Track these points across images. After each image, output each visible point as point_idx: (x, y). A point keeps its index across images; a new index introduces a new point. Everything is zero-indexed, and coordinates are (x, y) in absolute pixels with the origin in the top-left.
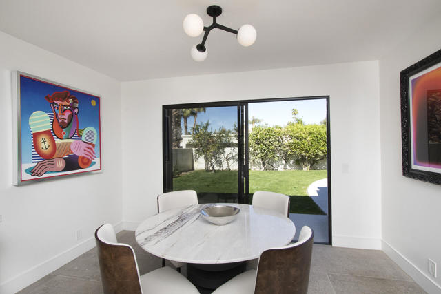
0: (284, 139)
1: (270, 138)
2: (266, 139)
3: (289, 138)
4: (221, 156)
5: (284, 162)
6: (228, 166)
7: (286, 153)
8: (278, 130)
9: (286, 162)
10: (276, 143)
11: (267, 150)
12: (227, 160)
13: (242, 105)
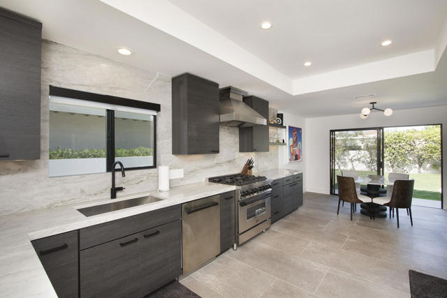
0: (417, 142)
1: (400, 142)
2: (395, 143)
3: (424, 142)
4: (346, 158)
5: (417, 165)
6: (353, 167)
7: (419, 157)
8: (409, 134)
9: (420, 166)
10: (407, 147)
11: (396, 153)
12: (352, 161)
13: (380, 129)
